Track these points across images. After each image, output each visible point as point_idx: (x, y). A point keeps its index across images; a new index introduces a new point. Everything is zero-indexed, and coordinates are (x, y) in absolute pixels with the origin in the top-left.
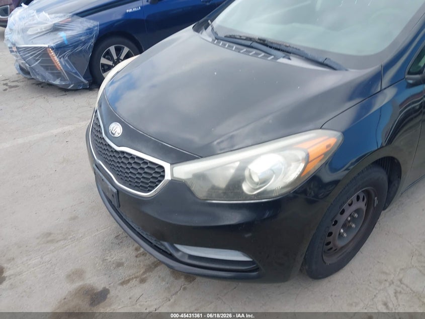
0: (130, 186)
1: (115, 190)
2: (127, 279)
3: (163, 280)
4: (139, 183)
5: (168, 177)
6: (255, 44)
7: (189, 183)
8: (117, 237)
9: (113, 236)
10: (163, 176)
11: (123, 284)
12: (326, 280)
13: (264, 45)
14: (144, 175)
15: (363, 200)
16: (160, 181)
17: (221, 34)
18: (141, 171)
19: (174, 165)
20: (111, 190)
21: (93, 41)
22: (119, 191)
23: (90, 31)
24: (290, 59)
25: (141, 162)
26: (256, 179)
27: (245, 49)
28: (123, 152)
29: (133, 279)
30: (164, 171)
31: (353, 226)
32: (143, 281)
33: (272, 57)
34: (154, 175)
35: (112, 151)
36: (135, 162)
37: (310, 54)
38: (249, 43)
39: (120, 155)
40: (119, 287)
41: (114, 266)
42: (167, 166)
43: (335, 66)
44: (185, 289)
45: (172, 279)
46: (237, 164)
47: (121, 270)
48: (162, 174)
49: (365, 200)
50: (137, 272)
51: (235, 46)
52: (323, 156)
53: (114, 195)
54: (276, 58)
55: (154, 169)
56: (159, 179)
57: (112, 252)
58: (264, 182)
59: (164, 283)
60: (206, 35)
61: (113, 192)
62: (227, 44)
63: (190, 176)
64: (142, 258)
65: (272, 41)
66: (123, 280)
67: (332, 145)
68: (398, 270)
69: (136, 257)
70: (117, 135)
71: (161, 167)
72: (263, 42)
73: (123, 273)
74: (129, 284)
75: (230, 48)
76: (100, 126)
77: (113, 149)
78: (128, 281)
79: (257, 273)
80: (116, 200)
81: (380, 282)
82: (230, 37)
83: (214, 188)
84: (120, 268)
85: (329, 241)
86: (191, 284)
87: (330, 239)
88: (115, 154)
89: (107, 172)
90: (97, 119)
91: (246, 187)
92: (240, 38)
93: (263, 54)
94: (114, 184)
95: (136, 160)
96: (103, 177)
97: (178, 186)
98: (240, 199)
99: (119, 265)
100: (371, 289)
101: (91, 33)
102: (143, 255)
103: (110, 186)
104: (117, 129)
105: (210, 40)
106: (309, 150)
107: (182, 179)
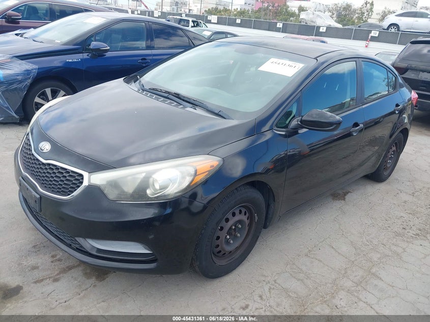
0: (53, 192)
1: (38, 196)
2: (41, 279)
3: (75, 279)
4: (61, 189)
5: (86, 183)
6: (170, 96)
7: (102, 188)
8: (34, 247)
9: (31, 246)
10: (82, 183)
11: (35, 282)
12: (218, 280)
13: (178, 98)
14: (65, 182)
15: (245, 214)
16: (79, 187)
17: (147, 87)
18: (63, 179)
19: (91, 174)
20: (35, 196)
21: (30, 81)
22: (42, 197)
23: (28, 72)
24: (195, 109)
25: (63, 172)
26: (157, 187)
27: (162, 99)
28: (49, 164)
29: (46, 279)
30: (83, 179)
31: (239, 235)
32: (56, 280)
33: (182, 106)
34: (74, 182)
35: (39, 164)
36: (59, 172)
37: (210, 107)
38: (166, 95)
39: (46, 167)
40: (32, 285)
41: (29, 268)
42: (85, 174)
43: (225, 117)
44: (95, 286)
45: (84, 278)
46: (144, 175)
47: (36, 272)
48: (81, 180)
49: (247, 215)
50: (52, 274)
51: (155, 96)
52: (208, 173)
53: (37, 200)
54: (185, 107)
55: (74, 177)
56: (78, 184)
57: (29, 258)
58: (163, 188)
59: (76, 282)
60: (134, 86)
61: (36, 197)
62: (149, 94)
63: (104, 182)
64: (58, 263)
65: (184, 96)
66: (36, 280)
67: (215, 166)
68: (275, 274)
69: (52, 262)
70: (45, 151)
71: (81, 175)
72: (177, 96)
73: (37, 274)
74: (42, 283)
75: (151, 97)
76: (30, 145)
77: (41, 162)
78: (42, 280)
79: (155, 264)
80: (38, 205)
81: (259, 282)
82: (153, 89)
83: (123, 192)
84: (35, 270)
85: (217, 244)
86: (101, 283)
87: (218, 242)
88: (42, 166)
89: (32, 182)
90: (29, 140)
91: (148, 192)
92: (161, 91)
93: (176, 103)
94: (38, 192)
95: (60, 170)
96: (28, 187)
97: (94, 190)
98: (143, 200)
99: (34, 268)
100: (251, 287)
101: (28, 74)
102: (59, 260)
103: (34, 193)
104: (46, 146)
105: (137, 90)
106: (198, 168)
107: (97, 185)
